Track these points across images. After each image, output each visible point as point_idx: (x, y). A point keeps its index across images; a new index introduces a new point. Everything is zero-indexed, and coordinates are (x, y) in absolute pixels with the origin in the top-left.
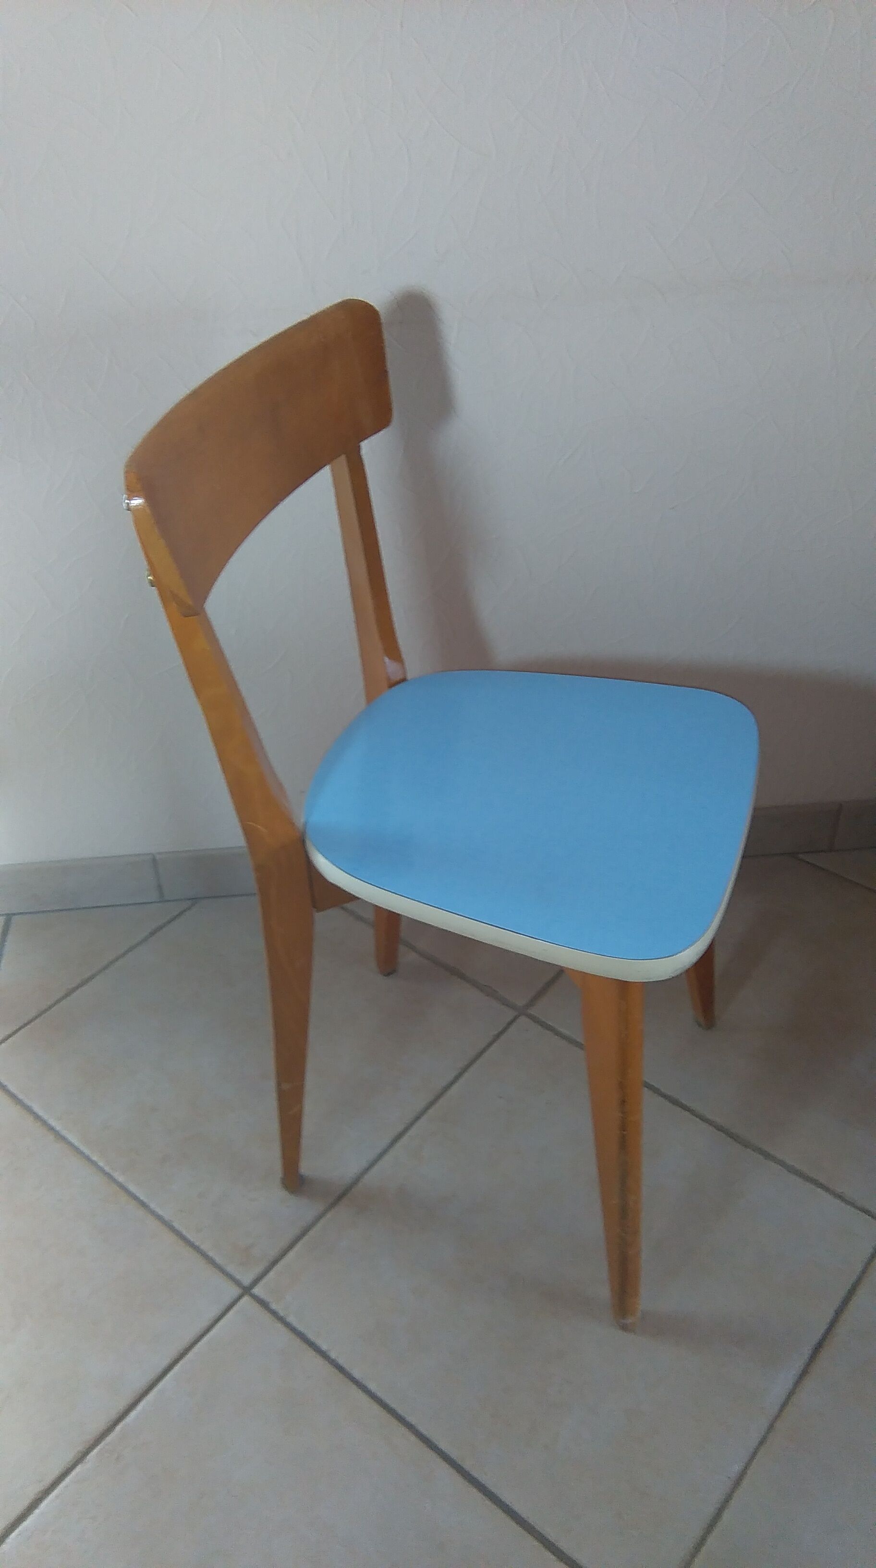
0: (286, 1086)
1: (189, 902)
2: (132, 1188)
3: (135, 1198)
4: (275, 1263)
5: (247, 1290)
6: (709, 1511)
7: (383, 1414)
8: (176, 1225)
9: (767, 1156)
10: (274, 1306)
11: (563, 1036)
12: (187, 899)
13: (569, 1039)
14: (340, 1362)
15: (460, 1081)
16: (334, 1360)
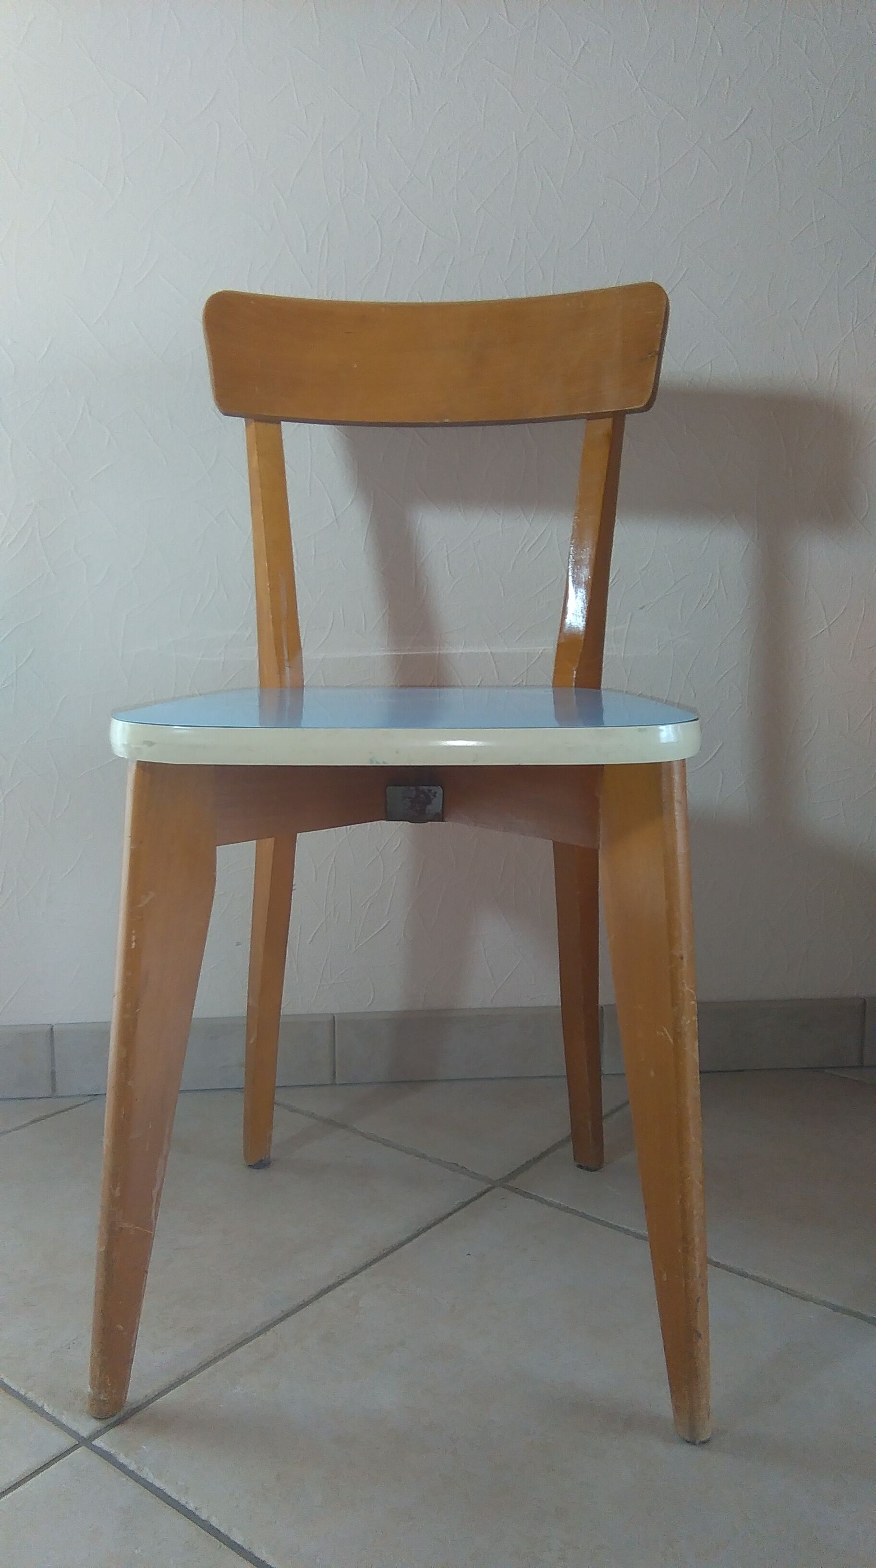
1: (89, 1098)
10: (121, 1459)
11: (550, 1204)
12: (84, 1096)
13: (559, 1207)
14: (214, 1522)
15: (415, 1241)
16: (204, 1520)
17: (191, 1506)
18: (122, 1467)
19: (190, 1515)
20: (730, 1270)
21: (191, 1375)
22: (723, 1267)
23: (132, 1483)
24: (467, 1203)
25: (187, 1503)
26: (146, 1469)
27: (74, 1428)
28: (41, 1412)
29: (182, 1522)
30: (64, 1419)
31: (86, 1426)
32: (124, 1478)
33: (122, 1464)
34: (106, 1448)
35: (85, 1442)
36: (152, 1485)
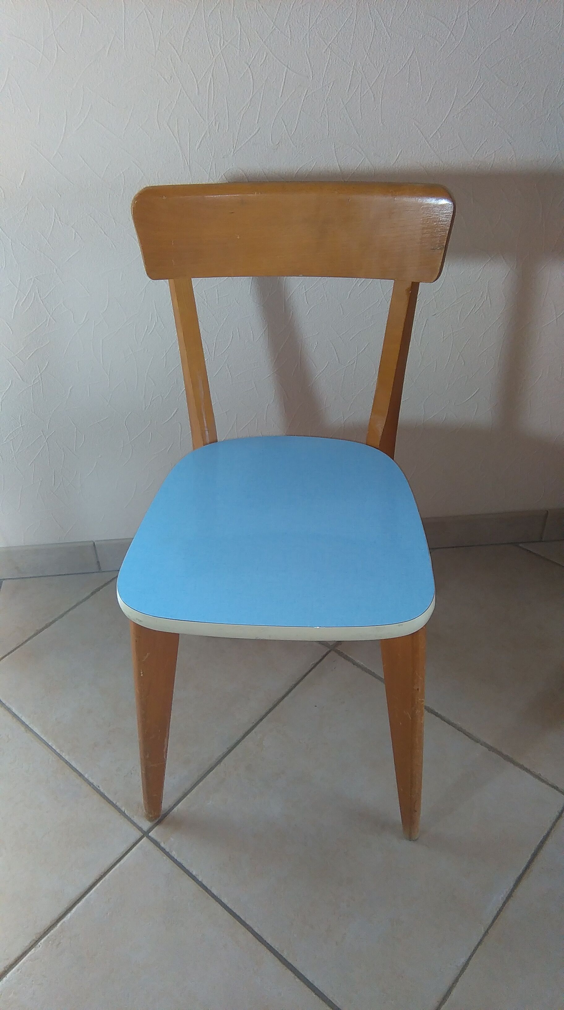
2: (73, 764)
3: (77, 771)
4: (164, 816)
8: (101, 789)
10: (163, 845)
11: (358, 666)
13: (362, 668)
14: (204, 883)
15: (290, 695)
16: (200, 882)
17: (194, 873)
18: (163, 850)
19: (194, 878)
23: (169, 860)
24: (317, 663)
25: (192, 871)
26: (174, 851)
27: (140, 825)
28: (124, 815)
30: (134, 820)
31: (146, 825)
32: (165, 857)
33: (163, 848)
34: (155, 838)
35: (145, 834)
36: (176, 860)
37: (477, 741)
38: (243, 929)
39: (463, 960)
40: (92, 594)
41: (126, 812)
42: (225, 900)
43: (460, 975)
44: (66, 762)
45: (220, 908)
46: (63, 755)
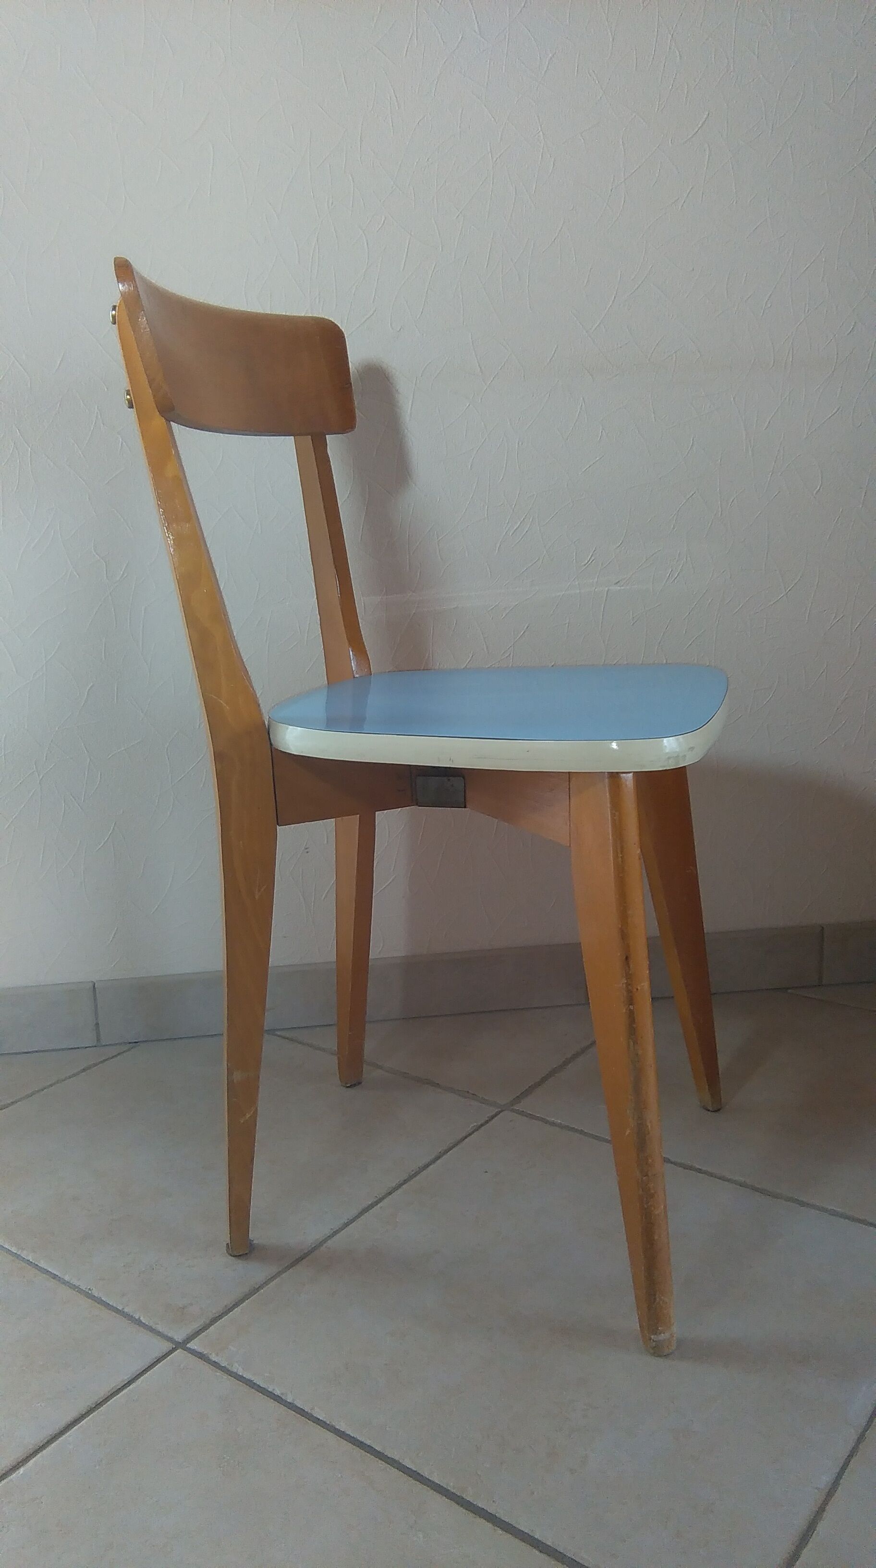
0: (238, 1076)
1: (129, 1046)
2: (42, 1264)
3: (47, 1272)
4: (214, 1320)
5: (182, 1345)
6: (800, 1522)
7: (357, 1452)
8: (95, 1293)
9: (803, 1204)
10: (214, 1358)
11: (553, 1124)
12: (125, 1043)
13: (561, 1126)
14: (299, 1404)
15: (439, 1162)
16: (290, 1403)
17: (278, 1392)
18: (216, 1365)
19: (277, 1399)
20: (711, 1175)
21: (261, 1287)
22: (705, 1173)
23: (226, 1377)
24: (482, 1125)
25: (273, 1390)
26: (236, 1365)
27: (169, 1335)
28: (139, 1322)
29: (272, 1404)
30: (160, 1328)
31: (179, 1332)
32: (219, 1373)
33: (215, 1362)
34: (200, 1350)
35: (180, 1345)
36: (242, 1377)
37: (776, 1196)
38: (381, 1464)
39: (826, 1480)
40: (84, 1070)
41: (141, 1319)
42: (342, 1426)
43: (825, 1503)
44: (29, 1262)
45: (330, 1436)
46: (24, 1254)
